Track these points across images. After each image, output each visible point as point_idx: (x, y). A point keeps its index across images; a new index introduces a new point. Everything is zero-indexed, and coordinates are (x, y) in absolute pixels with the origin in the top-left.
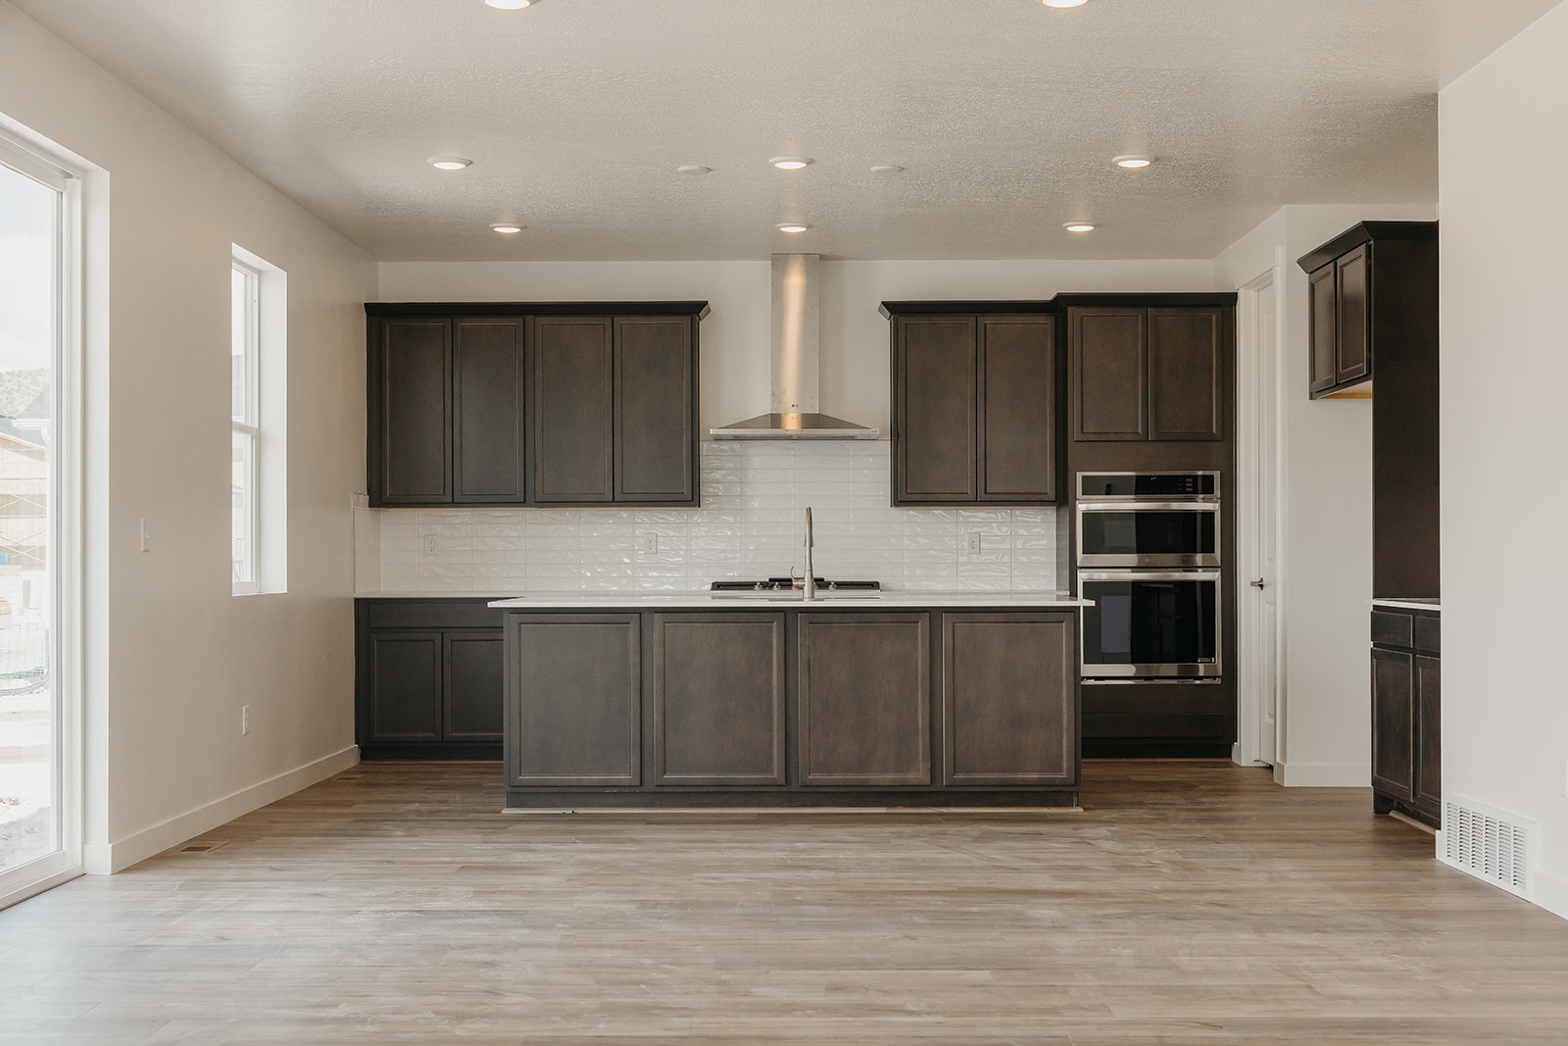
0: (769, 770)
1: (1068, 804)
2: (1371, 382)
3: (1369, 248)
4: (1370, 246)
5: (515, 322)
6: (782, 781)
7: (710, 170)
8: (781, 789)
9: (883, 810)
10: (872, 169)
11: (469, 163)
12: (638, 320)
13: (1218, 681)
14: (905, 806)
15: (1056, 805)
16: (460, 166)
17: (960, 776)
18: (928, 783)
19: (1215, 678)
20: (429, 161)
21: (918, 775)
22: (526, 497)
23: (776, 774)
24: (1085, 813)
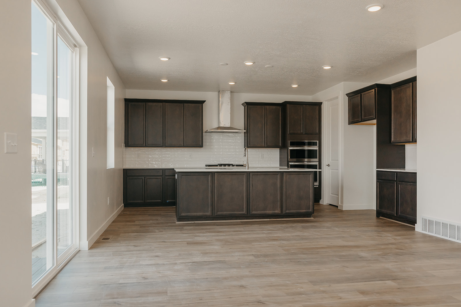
0: (243, 211)
1: (310, 217)
2: (376, 120)
3: (375, 90)
4: (376, 89)
5: (161, 104)
6: (246, 214)
7: (227, 64)
8: (246, 215)
9: (269, 220)
10: (266, 66)
11: (169, 59)
12: (190, 105)
13: (318, 186)
14: (273, 218)
15: (307, 217)
16: (167, 59)
17: (288, 211)
18: (280, 213)
19: (317, 186)
20: (159, 58)
21: (278, 211)
22: (164, 145)
23: (244, 212)
24: (314, 219)
